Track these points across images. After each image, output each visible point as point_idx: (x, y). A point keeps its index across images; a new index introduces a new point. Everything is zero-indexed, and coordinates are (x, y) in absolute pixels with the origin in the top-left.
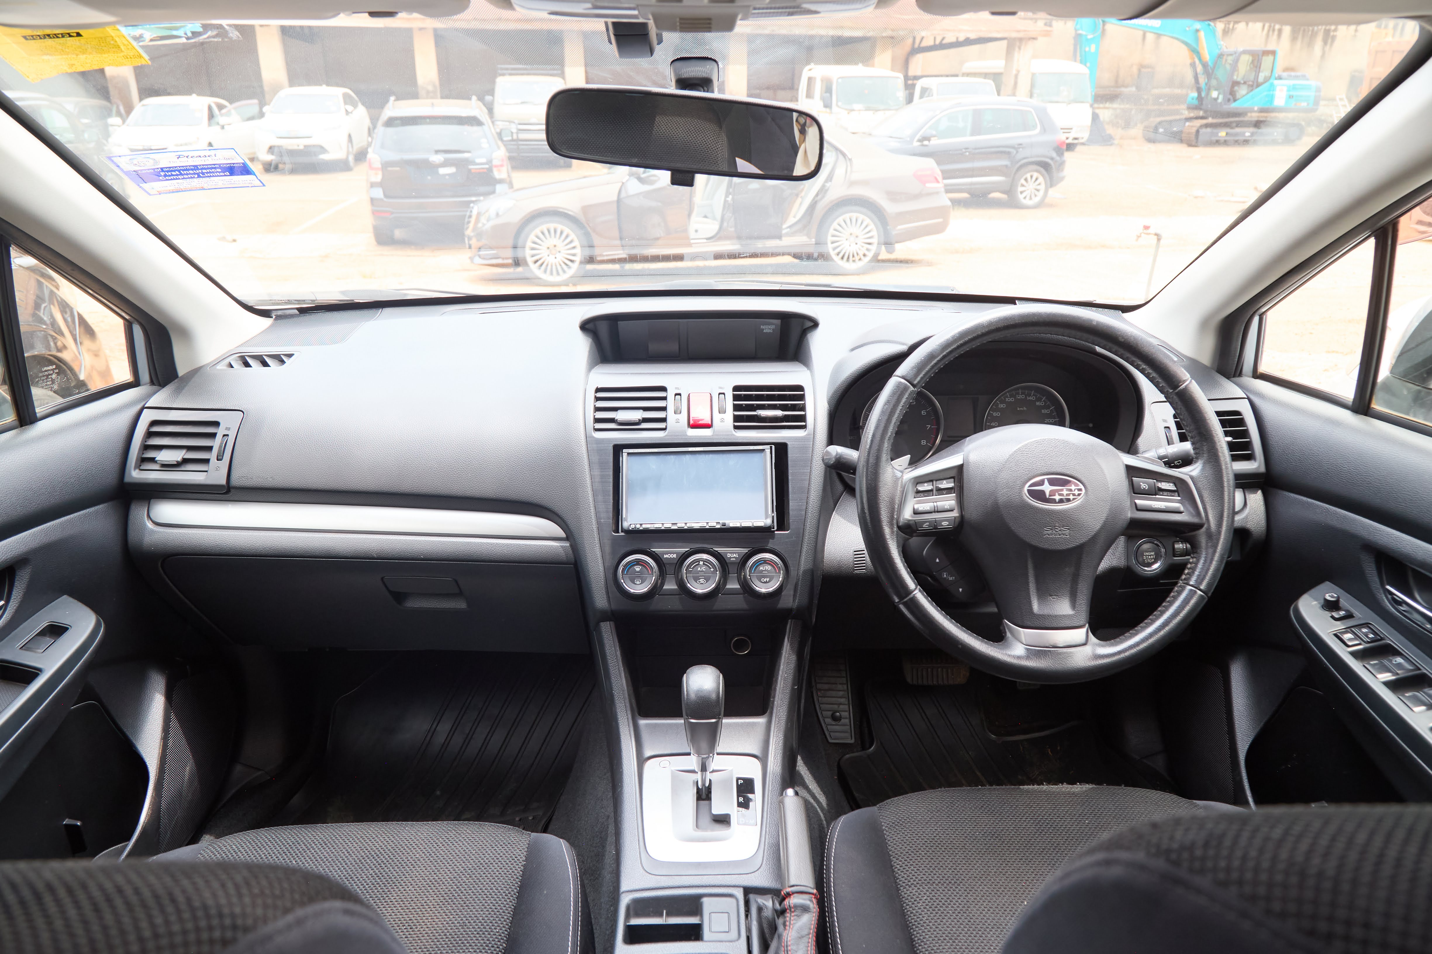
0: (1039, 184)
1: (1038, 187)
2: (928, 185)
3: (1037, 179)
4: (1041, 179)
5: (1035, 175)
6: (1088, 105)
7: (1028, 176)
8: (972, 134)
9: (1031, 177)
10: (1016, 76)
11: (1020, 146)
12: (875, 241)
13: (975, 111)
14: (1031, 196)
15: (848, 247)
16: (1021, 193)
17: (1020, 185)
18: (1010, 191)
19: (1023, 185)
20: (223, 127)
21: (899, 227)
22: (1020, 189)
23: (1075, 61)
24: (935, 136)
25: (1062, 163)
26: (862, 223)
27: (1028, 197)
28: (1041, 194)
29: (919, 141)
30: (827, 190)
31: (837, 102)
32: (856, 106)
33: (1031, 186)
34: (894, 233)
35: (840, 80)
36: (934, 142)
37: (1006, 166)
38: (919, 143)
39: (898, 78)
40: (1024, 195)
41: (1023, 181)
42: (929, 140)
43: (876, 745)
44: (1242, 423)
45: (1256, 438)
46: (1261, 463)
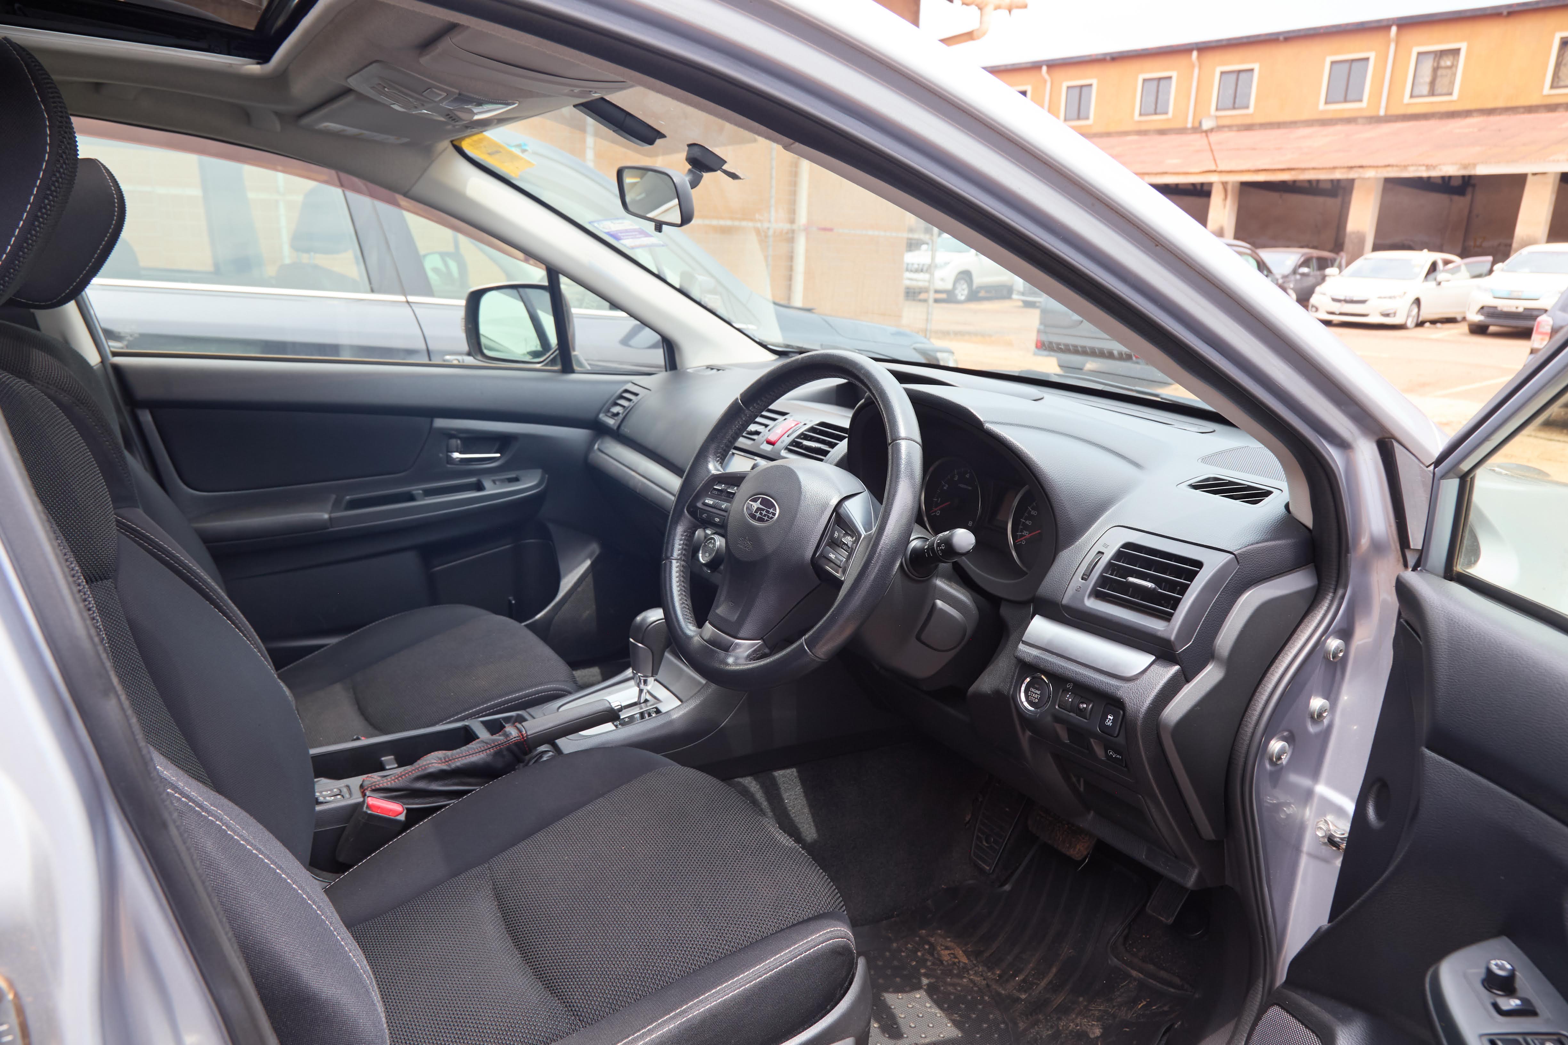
20: (1439, 284)
43: (1007, 887)
44: (1191, 576)
45: (1189, 598)
46: (1173, 629)
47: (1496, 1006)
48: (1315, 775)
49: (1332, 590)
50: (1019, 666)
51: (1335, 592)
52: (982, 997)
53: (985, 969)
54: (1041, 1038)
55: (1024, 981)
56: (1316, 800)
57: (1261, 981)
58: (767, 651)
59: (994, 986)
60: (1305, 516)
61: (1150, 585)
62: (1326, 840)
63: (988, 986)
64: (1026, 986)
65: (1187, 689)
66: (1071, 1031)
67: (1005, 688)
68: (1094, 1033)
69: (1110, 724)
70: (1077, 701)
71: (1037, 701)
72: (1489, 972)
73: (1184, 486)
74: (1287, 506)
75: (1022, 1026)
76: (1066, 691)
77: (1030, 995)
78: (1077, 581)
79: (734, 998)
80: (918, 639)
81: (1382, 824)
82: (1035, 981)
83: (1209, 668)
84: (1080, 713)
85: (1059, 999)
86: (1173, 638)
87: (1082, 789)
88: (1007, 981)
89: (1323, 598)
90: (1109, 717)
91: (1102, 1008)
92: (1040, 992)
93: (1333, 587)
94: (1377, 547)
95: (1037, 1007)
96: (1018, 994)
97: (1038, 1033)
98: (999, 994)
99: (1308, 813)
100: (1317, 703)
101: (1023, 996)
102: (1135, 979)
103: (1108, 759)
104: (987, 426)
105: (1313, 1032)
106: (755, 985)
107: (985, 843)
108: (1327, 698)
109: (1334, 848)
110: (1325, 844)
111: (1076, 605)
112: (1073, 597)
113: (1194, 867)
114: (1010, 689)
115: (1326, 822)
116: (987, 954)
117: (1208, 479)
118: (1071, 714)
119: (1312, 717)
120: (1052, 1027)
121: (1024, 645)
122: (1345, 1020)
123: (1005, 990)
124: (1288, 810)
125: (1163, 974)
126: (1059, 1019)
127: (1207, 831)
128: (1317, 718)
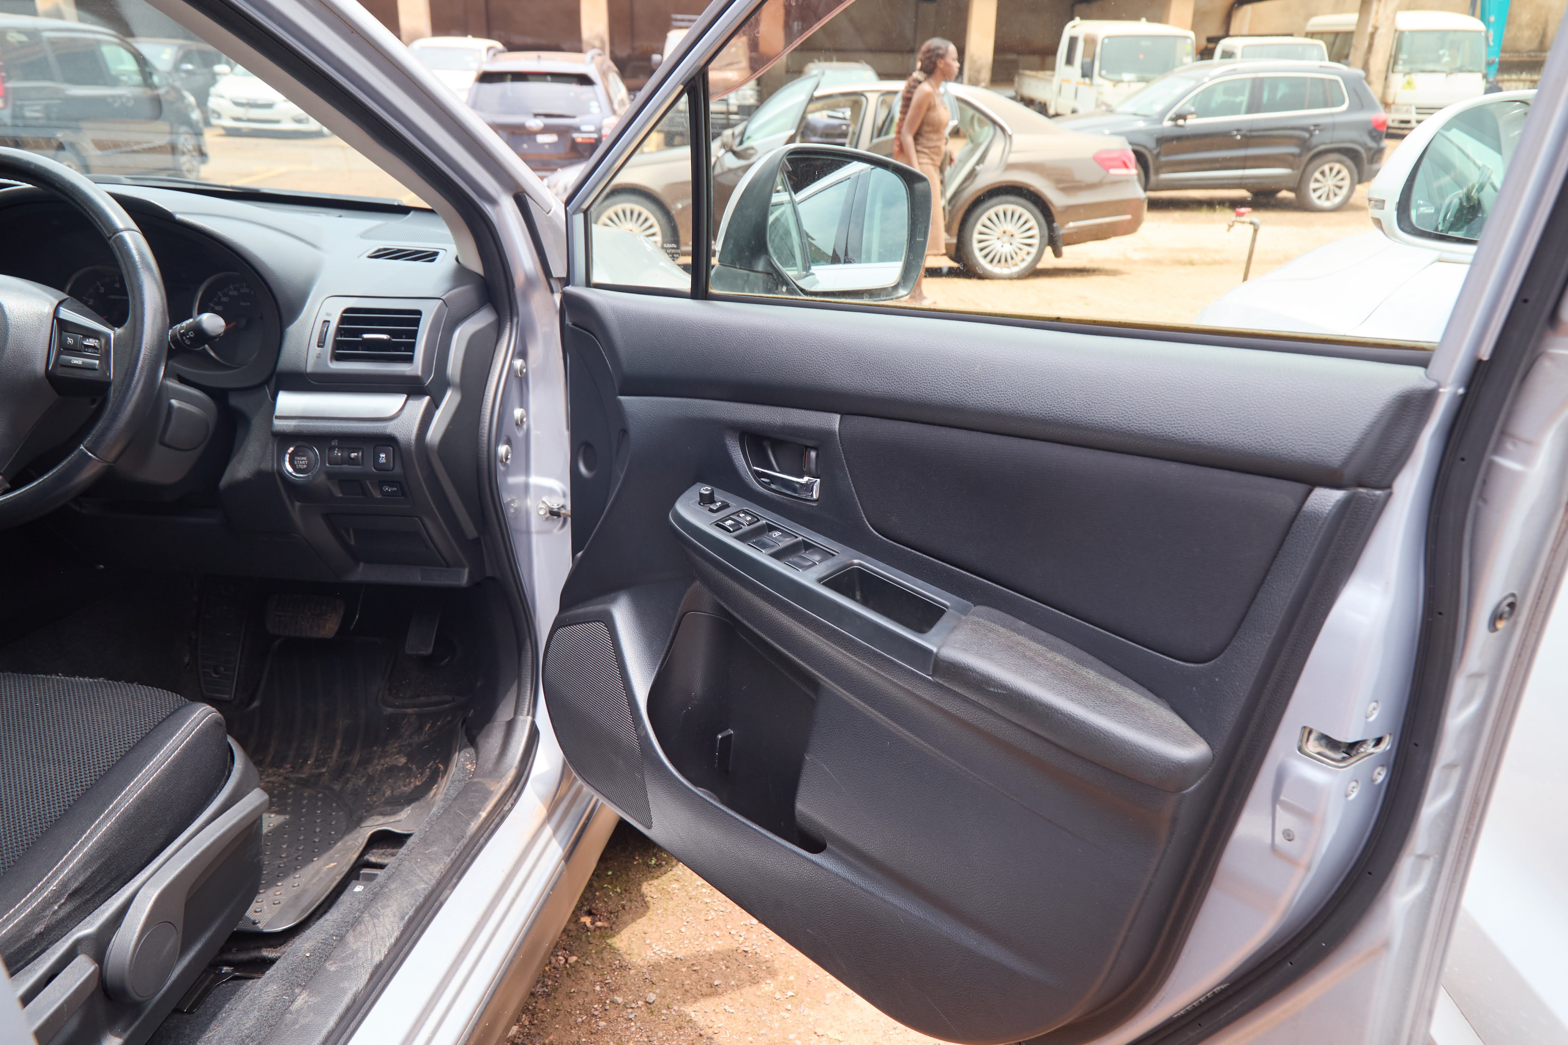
0: (1342, 179)
1: (1340, 183)
2: (1112, 171)
3: (1339, 172)
4: (1345, 173)
5: (1337, 167)
6: (1479, 76)
7: (1326, 168)
8: (1249, 111)
9: (1331, 169)
10: (1372, 36)
11: (1317, 128)
12: (1036, 241)
13: (1254, 80)
14: (1328, 195)
15: (1001, 247)
16: (1315, 190)
17: (1313, 179)
18: (1299, 188)
19: (1317, 181)
21: (1071, 224)
22: (1313, 185)
23: (1473, 14)
24: (1192, 113)
25: (1380, 151)
26: (1020, 217)
27: (1324, 197)
28: (1345, 191)
29: (1175, 119)
30: (976, 175)
31: (1100, 69)
32: (1126, 76)
33: (1330, 182)
34: (1062, 232)
35: (1106, 41)
36: (1192, 121)
37: (1293, 155)
38: (1170, 123)
39: (1186, 37)
40: (1318, 193)
41: (1317, 175)
42: (1185, 119)
43: (256, 704)
44: (416, 322)
45: (421, 339)
46: (418, 366)
47: (711, 510)
48: (527, 472)
49: (509, 320)
50: (276, 443)
51: (512, 321)
52: (288, 787)
53: (275, 769)
54: (359, 786)
55: (317, 760)
56: (532, 490)
57: (528, 641)
58: (8, 486)
59: (292, 776)
60: (475, 265)
61: (385, 337)
62: (548, 515)
63: (286, 778)
64: (320, 763)
65: (438, 414)
66: (381, 771)
67: (267, 465)
68: (400, 762)
69: (384, 461)
70: (346, 454)
71: (305, 466)
72: (701, 495)
73: (364, 257)
74: (457, 259)
75: (337, 787)
76: (332, 448)
77: (329, 767)
78: (314, 350)
79: (156, 780)
80: (162, 443)
81: (593, 473)
82: (327, 756)
83: (449, 393)
84: (354, 461)
85: (356, 758)
86: (420, 373)
87: (353, 542)
88: (301, 767)
89: (504, 327)
90: (381, 455)
91: (396, 745)
92: (336, 761)
93: (509, 317)
94: (530, 282)
95: (340, 772)
96: (318, 771)
97: (354, 785)
98: (301, 779)
99: (530, 502)
100: (518, 413)
101: (324, 770)
102: (412, 715)
103: (384, 496)
104: (179, 216)
105: (594, 622)
106: (169, 764)
107: (214, 675)
108: (521, 407)
109: (555, 517)
110: (547, 519)
111: (321, 369)
112: (316, 364)
113: (464, 567)
114: (273, 465)
115: (543, 502)
116: (269, 759)
117: (379, 251)
118: (344, 466)
119: (517, 424)
120: (363, 776)
121: (278, 420)
122: (613, 601)
123: (304, 774)
124: (515, 505)
125: (434, 699)
126: (365, 769)
127: (471, 531)
128: (519, 424)
